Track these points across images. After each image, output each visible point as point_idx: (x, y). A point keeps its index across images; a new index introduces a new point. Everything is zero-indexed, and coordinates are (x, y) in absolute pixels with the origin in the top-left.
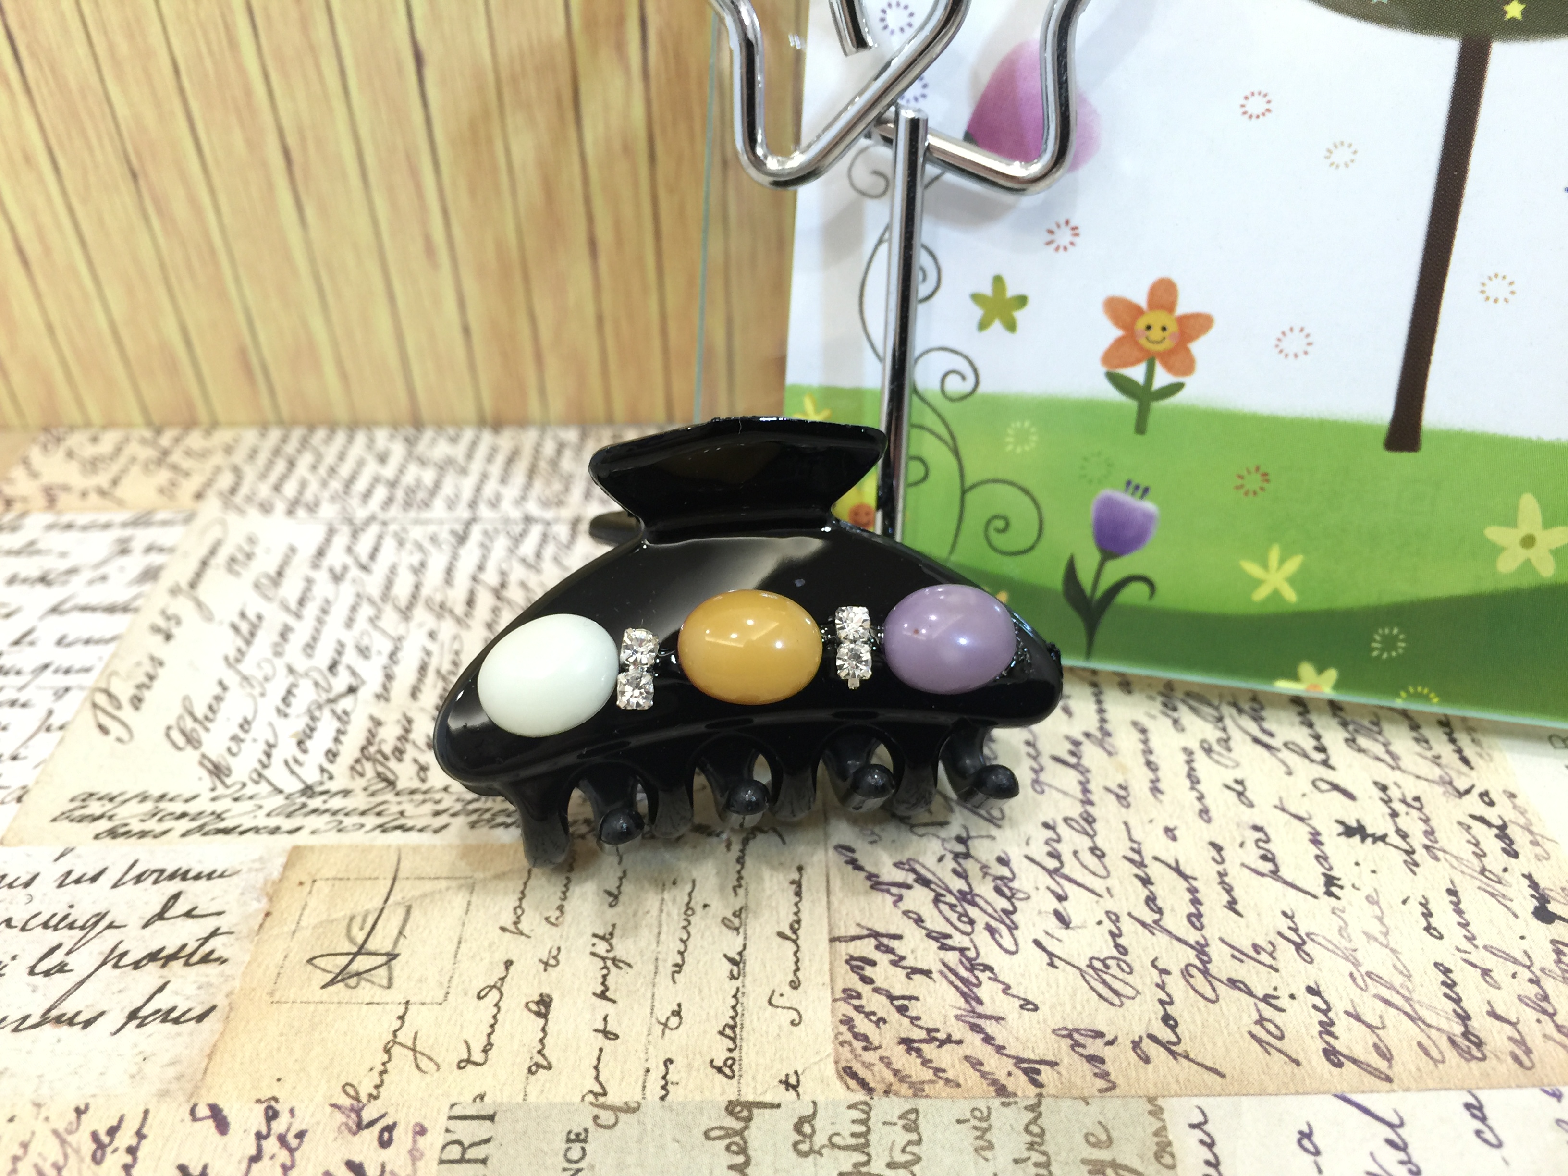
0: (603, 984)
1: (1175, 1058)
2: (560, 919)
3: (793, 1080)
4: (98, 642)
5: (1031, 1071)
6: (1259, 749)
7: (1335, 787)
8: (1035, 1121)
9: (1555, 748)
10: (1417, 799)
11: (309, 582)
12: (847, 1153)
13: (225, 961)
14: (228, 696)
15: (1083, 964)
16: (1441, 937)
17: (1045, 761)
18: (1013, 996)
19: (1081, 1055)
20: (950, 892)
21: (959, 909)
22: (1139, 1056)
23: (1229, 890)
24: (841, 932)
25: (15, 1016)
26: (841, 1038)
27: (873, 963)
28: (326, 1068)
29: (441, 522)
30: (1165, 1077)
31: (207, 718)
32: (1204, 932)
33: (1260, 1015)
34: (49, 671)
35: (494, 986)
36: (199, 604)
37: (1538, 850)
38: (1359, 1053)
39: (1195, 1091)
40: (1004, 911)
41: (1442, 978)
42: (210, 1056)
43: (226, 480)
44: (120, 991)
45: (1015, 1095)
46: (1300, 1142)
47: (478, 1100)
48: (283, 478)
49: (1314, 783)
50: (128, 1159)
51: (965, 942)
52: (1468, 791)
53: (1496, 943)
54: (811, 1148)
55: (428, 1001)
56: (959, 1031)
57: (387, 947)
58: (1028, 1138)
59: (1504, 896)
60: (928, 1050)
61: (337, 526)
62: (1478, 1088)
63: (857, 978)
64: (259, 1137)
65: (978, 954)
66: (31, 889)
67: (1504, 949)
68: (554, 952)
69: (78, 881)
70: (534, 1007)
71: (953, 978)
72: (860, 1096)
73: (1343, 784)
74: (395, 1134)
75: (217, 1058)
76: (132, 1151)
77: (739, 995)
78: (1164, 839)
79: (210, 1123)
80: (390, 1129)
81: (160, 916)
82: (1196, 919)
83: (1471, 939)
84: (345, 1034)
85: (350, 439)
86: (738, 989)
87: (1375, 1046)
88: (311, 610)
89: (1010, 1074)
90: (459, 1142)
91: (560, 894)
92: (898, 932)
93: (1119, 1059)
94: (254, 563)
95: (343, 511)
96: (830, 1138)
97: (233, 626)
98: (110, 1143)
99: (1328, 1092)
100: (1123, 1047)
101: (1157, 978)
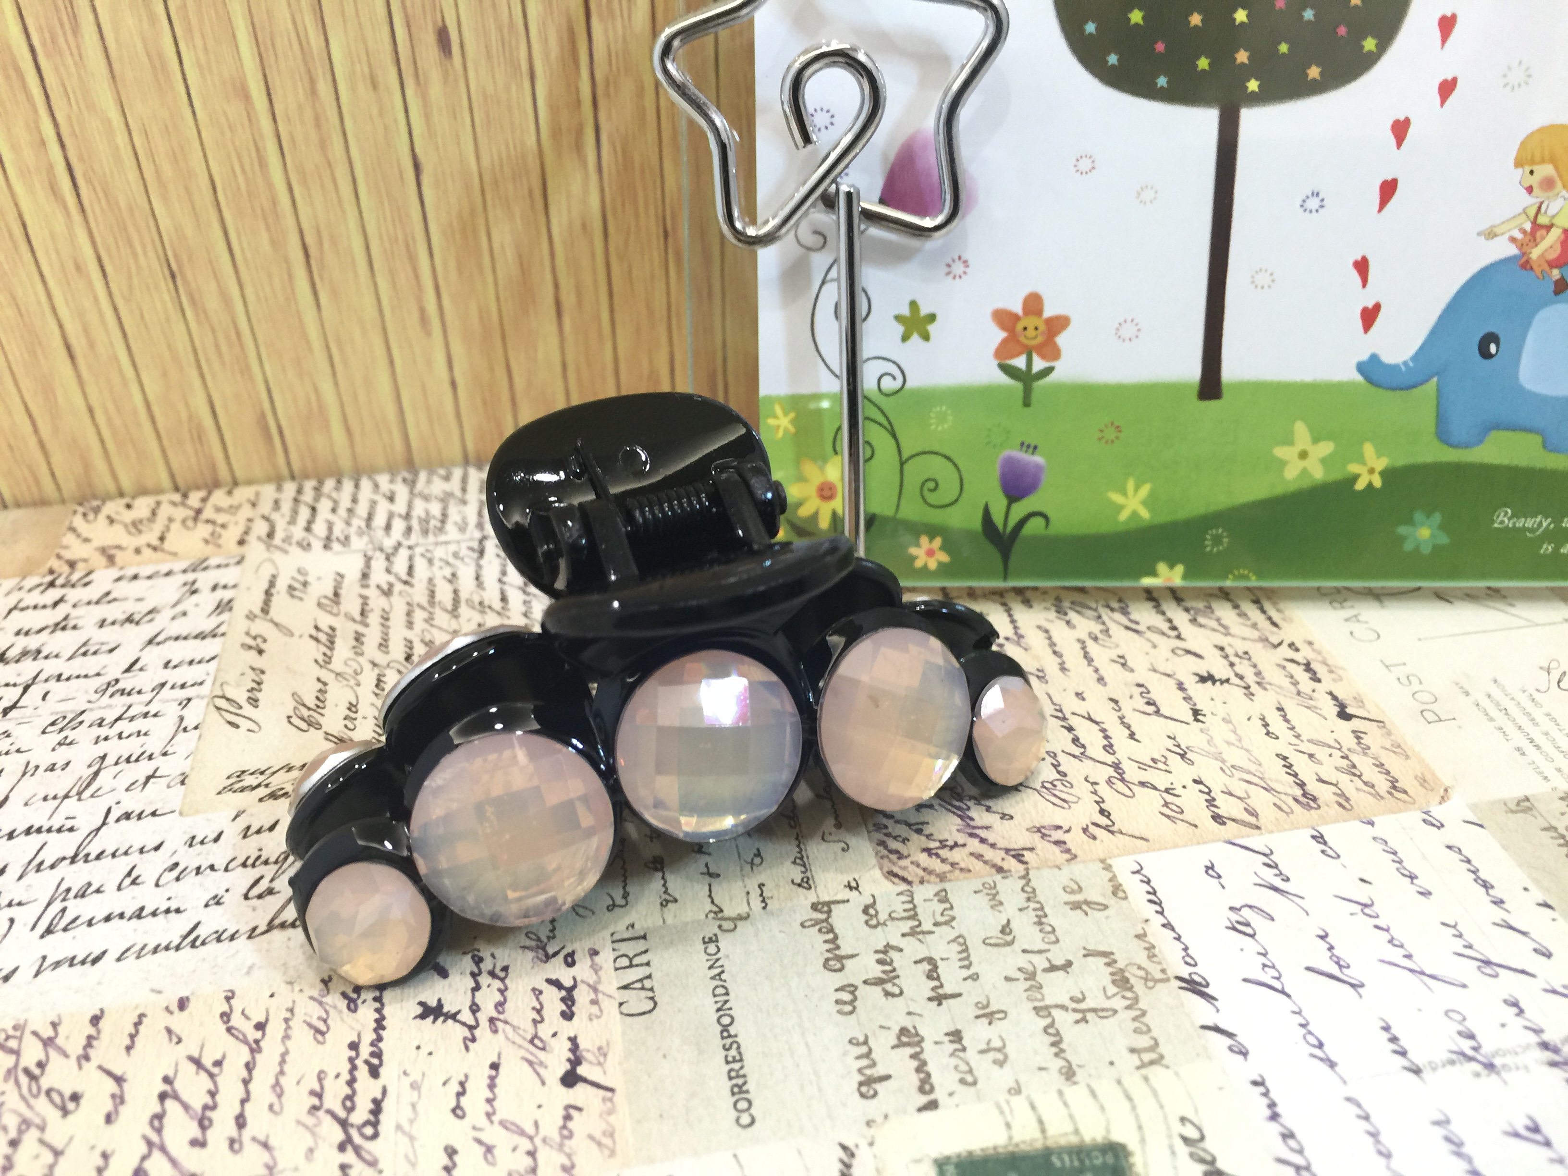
1: (1113, 835)
3: (853, 884)
4: (200, 662)
5: (1018, 857)
6: (1130, 633)
7: (1188, 652)
8: (1027, 884)
9: (1335, 608)
10: (1246, 653)
11: (365, 600)
12: (903, 922)
14: (329, 688)
15: (1038, 786)
16: (1277, 738)
18: (995, 812)
19: (1049, 841)
22: (1088, 837)
23: (1128, 727)
25: (244, 928)
26: (880, 855)
29: (458, 542)
30: (1109, 847)
31: (318, 707)
32: (1116, 756)
33: (1165, 801)
34: (167, 688)
36: (277, 625)
37: (1333, 676)
38: (1236, 815)
39: (1130, 852)
41: (1283, 763)
43: (261, 528)
45: (1010, 871)
46: (1206, 872)
47: (629, 929)
48: (310, 522)
49: (1173, 651)
50: (377, 1005)
52: (1280, 644)
53: (1315, 737)
54: (878, 923)
56: (961, 838)
58: (1026, 895)
59: (1315, 707)
60: (944, 853)
61: (370, 553)
62: (1318, 825)
64: (473, 974)
65: (963, 790)
66: (220, 843)
67: (1320, 739)
70: (652, 866)
72: (904, 887)
73: (1193, 650)
74: (576, 957)
76: (377, 999)
77: (799, 838)
78: (1076, 701)
79: (432, 973)
80: (572, 954)
82: (1109, 748)
83: (1298, 736)
85: (357, 486)
86: (797, 835)
87: (1246, 809)
88: (374, 619)
89: (1003, 859)
90: (626, 956)
93: (1076, 840)
94: (309, 589)
95: (371, 542)
96: (890, 915)
97: (311, 636)
98: (359, 997)
99: (1219, 840)
100: (1077, 833)
101: (1090, 788)
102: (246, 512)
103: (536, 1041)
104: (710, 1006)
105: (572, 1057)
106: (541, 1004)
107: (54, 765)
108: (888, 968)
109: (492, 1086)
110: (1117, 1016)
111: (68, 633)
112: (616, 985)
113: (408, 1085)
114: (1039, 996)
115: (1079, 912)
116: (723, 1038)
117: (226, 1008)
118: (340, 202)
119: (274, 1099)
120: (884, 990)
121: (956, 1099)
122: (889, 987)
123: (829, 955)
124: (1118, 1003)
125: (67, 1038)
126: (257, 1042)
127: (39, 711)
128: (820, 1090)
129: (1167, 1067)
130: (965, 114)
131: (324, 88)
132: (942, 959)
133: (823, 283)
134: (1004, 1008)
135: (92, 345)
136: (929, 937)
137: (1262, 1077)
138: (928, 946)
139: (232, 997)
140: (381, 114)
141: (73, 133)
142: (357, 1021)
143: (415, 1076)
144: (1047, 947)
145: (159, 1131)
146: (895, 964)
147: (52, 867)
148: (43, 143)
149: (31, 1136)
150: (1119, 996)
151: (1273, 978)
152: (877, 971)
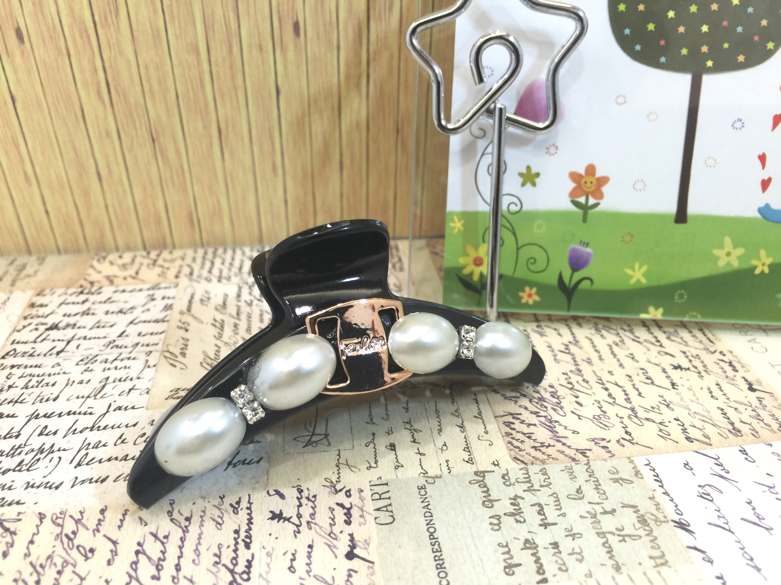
0: (413, 438)
1: (633, 444)
2: (388, 418)
3: (496, 463)
4: (156, 334)
5: (583, 453)
6: (635, 343)
7: (667, 354)
8: (589, 468)
9: (742, 335)
10: (697, 355)
11: (239, 307)
12: (524, 484)
13: (259, 442)
14: (221, 350)
15: (591, 418)
16: (717, 399)
17: (557, 352)
18: (569, 430)
19: (599, 446)
20: (535, 398)
21: (540, 403)
22: (620, 445)
23: (638, 390)
24: (498, 414)
26: (510, 448)
27: (514, 423)
28: (316, 474)
30: (632, 451)
31: (216, 358)
32: (632, 404)
33: (660, 428)
34: (140, 346)
35: (371, 442)
36: (195, 318)
37: (744, 369)
38: (698, 438)
39: (644, 454)
40: (557, 403)
41: (721, 412)
42: (267, 474)
43: (186, 270)
45: (579, 461)
46: (685, 466)
47: (379, 479)
48: (211, 269)
49: (659, 353)
50: (249, 511)
51: (545, 414)
52: (715, 352)
53: (737, 399)
54: (510, 484)
55: (346, 449)
56: (552, 442)
57: (323, 432)
59: (736, 384)
60: (543, 449)
61: (241, 285)
62: (742, 445)
63: (509, 429)
64: (298, 498)
65: (552, 417)
67: (740, 401)
68: (390, 429)
70: (389, 448)
71: (545, 426)
72: (523, 466)
73: (669, 352)
74: (351, 493)
75: (270, 474)
76: (249, 508)
77: (466, 438)
78: (609, 375)
79: (277, 496)
80: (349, 491)
82: (628, 400)
83: (728, 399)
84: (319, 462)
85: (234, 252)
86: (465, 436)
87: (703, 435)
88: (243, 317)
89: (575, 454)
90: (378, 493)
91: (384, 410)
92: (520, 413)
93: (613, 447)
94: (211, 301)
95: (242, 279)
96: (516, 480)
97: (213, 324)
98: (239, 507)
99: (690, 450)
100: (614, 442)
101: (619, 420)
102: (179, 262)
103: (332, 535)
104: (423, 522)
105: (351, 545)
106: (333, 515)
107: (82, 381)
108: (517, 507)
109: (309, 557)
110: (641, 539)
111: (90, 317)
112: (372, 508)
113: (265, 554)
114: (599, 527)
115: (617, 484)
116: (430, 539)
117: (170, 509)
118: (239, 107)
119: (196, 558)
120: (515, 519)
121: (557, 578)
122: (518, 517)
123: (485, 499)
124: (641, 532)
125: (88, 519)
126: (186, 527)
127: (75, 354)
128: (483, 569)
129: (670, 567)
130: (562, 71)
131: (236, 49)
132: (545, 505)
133: (483, 155)
134: (580, 532)
135: (110, 172)
136: (538, 493)
137: (721, 574)
138: (538, 497)
139: (174, 503)
140: (263, 64)
141: (111, 67)
142: (238, 519)
143: (269, 549)
144: (602, 501)
145: (135, 570)
146: (520, 506)
147: (81, 432)
148: (96, 70)
149: (69, 569)
150: (642, 529)
151: (724, 523)
152: (511, 509)
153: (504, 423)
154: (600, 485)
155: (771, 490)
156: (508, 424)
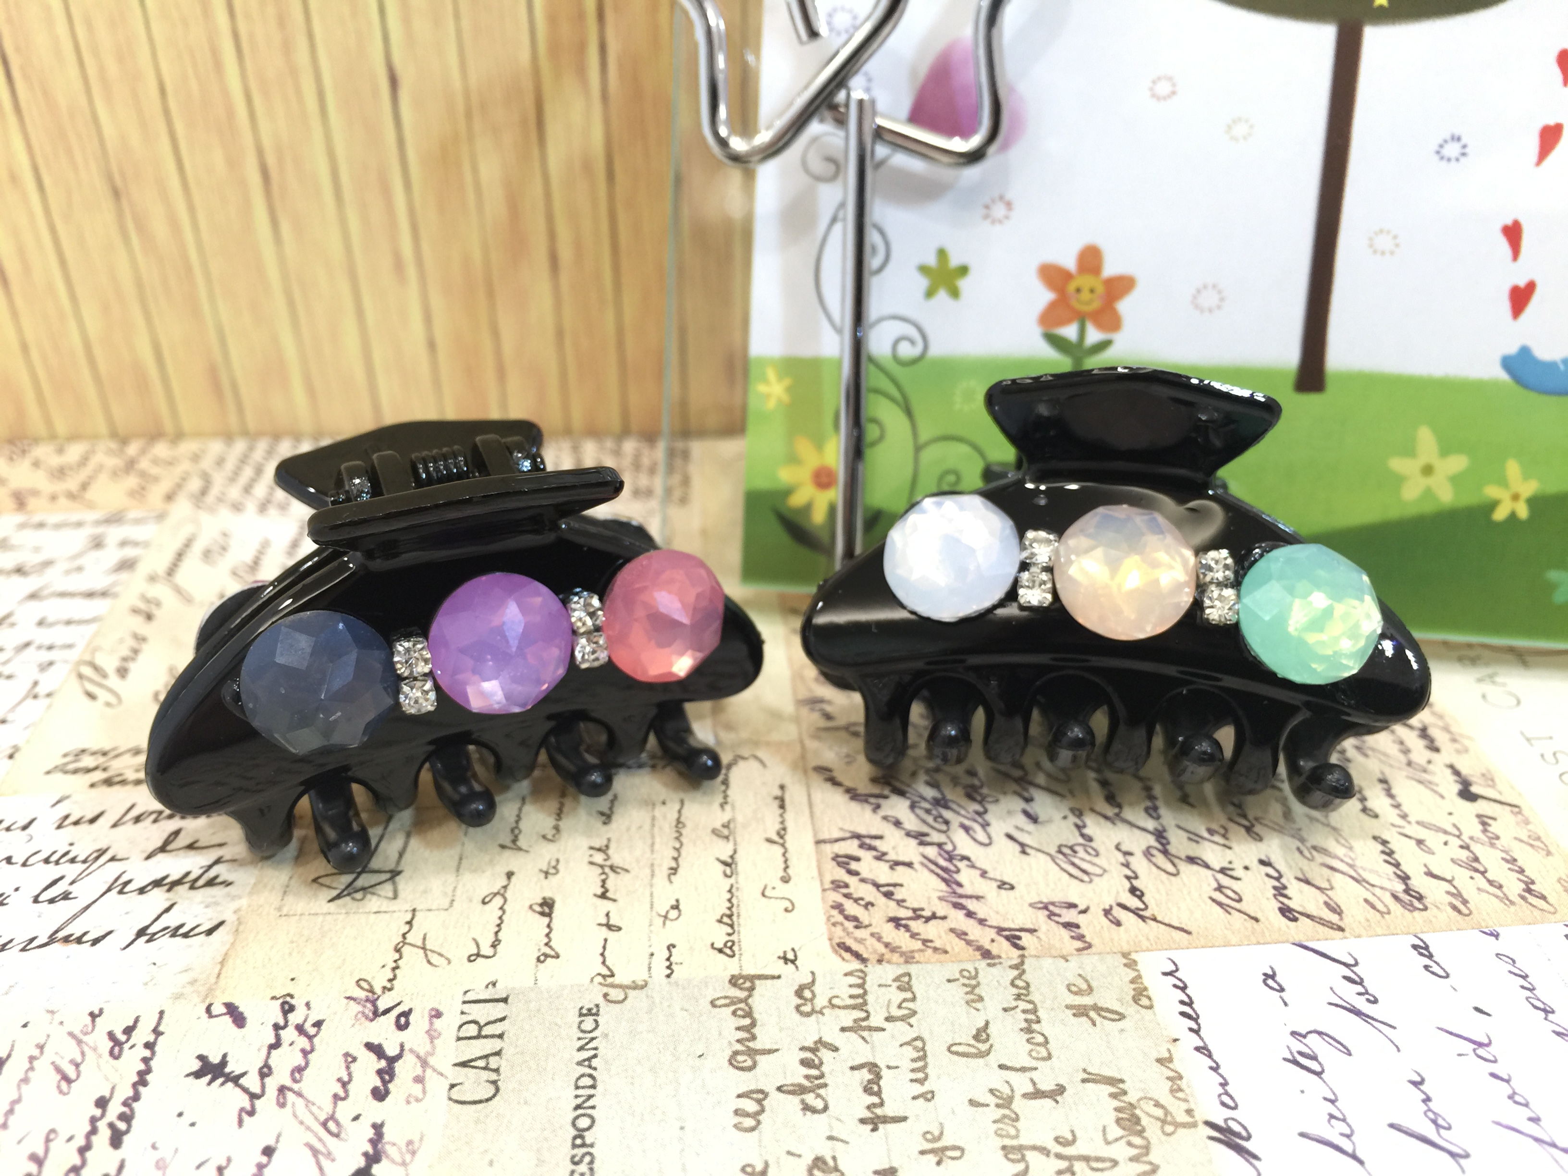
0: (603, 886)
1: (1144, 921)
2: (557, 836)
3: (790, 956)
4: (79, 622)
5: (1013, 939)
8: (1019, 976)
12: (846, 1011)
13: (230, 884)
15: (1053, 851)
16: (1376, 815)
18: (991, 879)
19: (1058, 923)
20: (924, 799)
21: (934, 812)
22: (1111, 921)
24: (826, 836)
25: (21, 938)
26: (833, 920)
27: (857, 859)
28: (340, 968)
30: (1136, 937)
32: (1161, 820)
33: (1219, 884)
34: (31, 649)
35: (498, 893)
36: (178, 590)
37: (1457, 746)
38: (1312, 910)
39: (1165, 947)
40: (976, 812)
41: (1381, 848)
42: (222, 963)
43: (195, 485)
44: (127, 913)
45: (999, 957)
46: (1264, 981)
47: (490, 986)
50: (147, 1053)
51: (941, 838)
53: (1427, 818)
54: (813, 1010)
55: (434, 908)
56: (942, 909)
57: (391, 865)
59: (1430, 782)
60: (915, 926)
62: (1422, 932)
63: (843, 872)
64: (277, 1027)
65: (955, 848)
66: (29, 831)
67: (1434, 822)
68: (553, 863)
69: (76, 823)
70: (538, 909)
71: (933, 867)
72: (856, 965)
74: (412, 1018)
75: (230, 963)
76: (149, 1046)
77: (734, 890)
79: (228, 1019)
80: (406, 1014)
81: (163, 849)
82: (1152, 810)
83: (1404, 816)
84: (356, 938)
86: (732, 886)
87: (1326, 904)
89: (993, 941)
90: (475, 1022)
91: (554, 816)
92: (879, 833)
93: (1093, 925)
96: (830, 1001)
98: (128, 1040)
99: (1287, 941)
100: (1096, 913)
101: (1121, 858)
102: (184, 466)
103: (331, 1125)
104: (568, 1100)
106: (350, 1075)
108: (814, 1072)
110: (1116, 1169)
112: (453, 1060)
113: (153, 1163)
114: (1013, 1132)
115: (1084, 1019)
116: (574, 1146)
118: (305, 114)
120: (803, 1102)
122: (810, 1098)
123: (739, 1047)
124: (1121, 1151)
132: (889, 1067)
134: (961, 1144)
136: (876, 1036)
138: (873, 1048)
142: (117, 1070)
143: (164, 1152)
144: (1034, 1064)
146: (824, 1068)
150: (1124, 1141)
151: (1342, 1134)
152: (798, 1075)
153: (836, 858)
154: (1038, 1022)
155: (1481, 1052)
156: (844, 861)
